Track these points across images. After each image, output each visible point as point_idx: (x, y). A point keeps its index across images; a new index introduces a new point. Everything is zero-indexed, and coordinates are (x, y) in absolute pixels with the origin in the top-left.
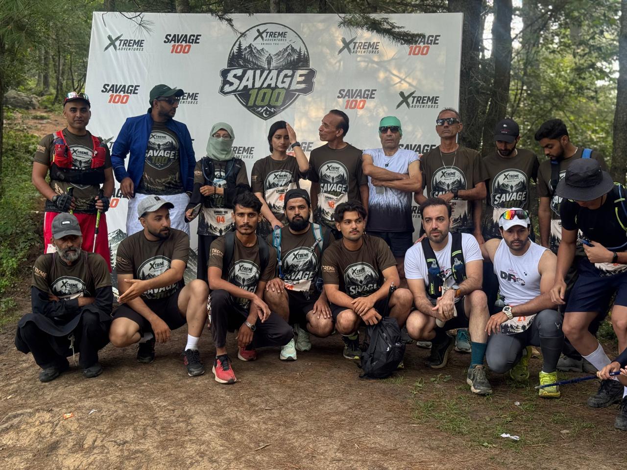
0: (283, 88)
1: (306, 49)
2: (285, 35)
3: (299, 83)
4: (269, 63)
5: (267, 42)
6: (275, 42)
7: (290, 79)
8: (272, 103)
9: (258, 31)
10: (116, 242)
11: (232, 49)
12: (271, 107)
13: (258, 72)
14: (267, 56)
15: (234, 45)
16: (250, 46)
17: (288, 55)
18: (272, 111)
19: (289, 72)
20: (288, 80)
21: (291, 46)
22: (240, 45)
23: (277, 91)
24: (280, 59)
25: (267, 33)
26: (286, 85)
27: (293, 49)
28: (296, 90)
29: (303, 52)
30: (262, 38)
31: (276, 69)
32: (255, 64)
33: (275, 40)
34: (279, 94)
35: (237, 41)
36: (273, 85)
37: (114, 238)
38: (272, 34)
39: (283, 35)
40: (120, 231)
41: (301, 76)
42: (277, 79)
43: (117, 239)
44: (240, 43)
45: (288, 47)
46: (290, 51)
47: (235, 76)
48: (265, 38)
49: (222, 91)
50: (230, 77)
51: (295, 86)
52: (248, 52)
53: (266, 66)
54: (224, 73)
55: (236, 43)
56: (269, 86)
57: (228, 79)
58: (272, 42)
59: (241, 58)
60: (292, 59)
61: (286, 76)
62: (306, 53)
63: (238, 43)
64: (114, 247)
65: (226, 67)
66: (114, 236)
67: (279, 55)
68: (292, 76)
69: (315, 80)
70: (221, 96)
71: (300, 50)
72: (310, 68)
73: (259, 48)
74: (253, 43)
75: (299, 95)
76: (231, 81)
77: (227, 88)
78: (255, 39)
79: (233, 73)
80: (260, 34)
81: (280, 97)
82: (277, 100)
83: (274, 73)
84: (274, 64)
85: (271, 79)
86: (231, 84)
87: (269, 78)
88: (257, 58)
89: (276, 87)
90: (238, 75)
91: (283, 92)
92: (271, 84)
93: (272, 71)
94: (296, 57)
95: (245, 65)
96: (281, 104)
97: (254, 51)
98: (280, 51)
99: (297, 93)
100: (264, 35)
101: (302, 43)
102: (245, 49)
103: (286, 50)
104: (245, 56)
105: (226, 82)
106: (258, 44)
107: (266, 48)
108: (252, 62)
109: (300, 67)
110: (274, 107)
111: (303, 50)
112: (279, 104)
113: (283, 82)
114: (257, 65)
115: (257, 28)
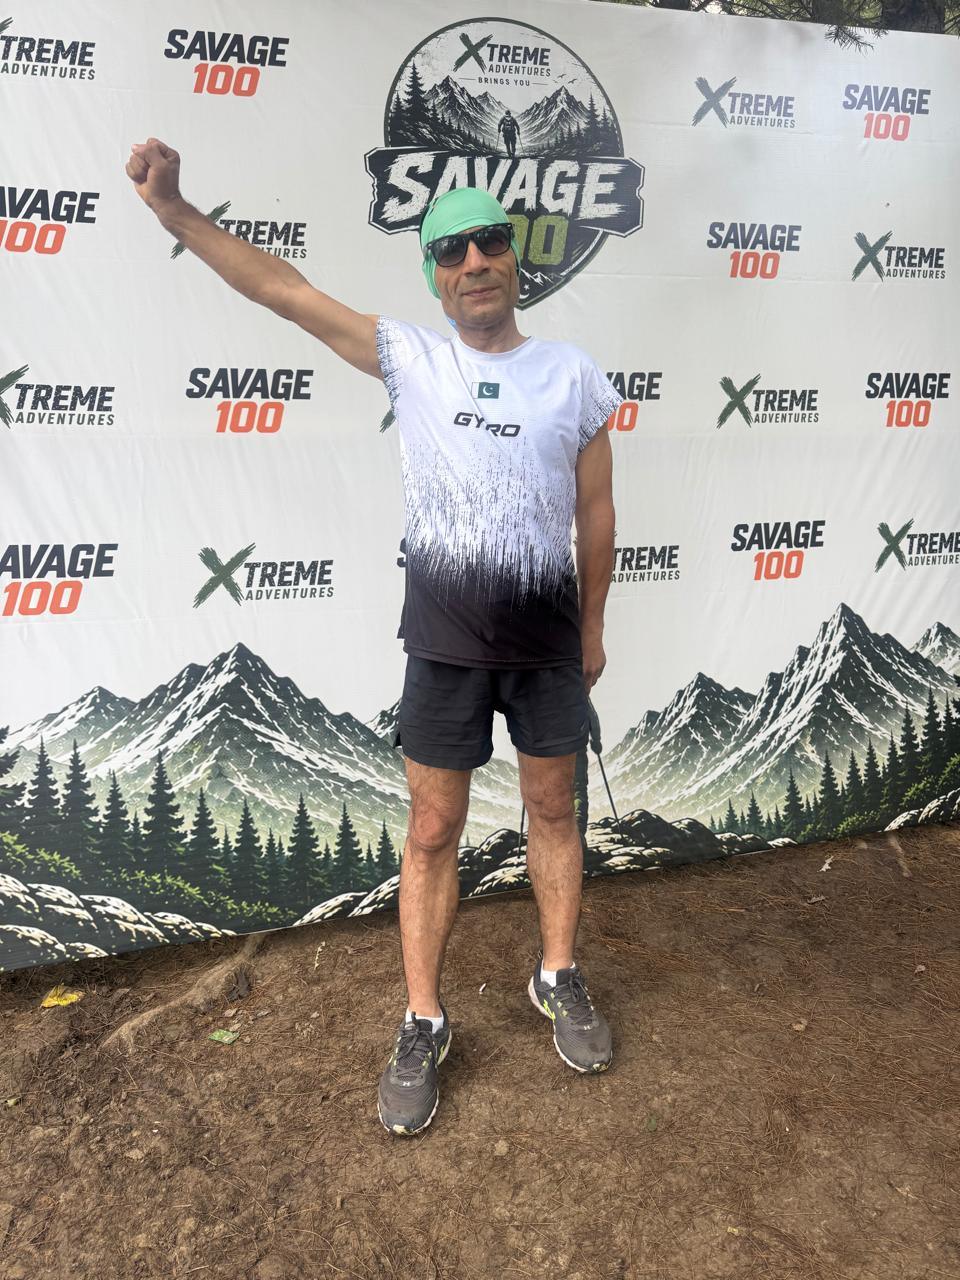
0: (560, 213)
1: (609, 102)
2: (543, 57)
3: (601, 199)
4: (510, 138)
5: (493, 75)
6: (519, 77)
7: (574, 187)
8: (536, 257)
9: (465, 38)
10: (96, 735)
11: (393, 90)
12: (533, 269)
13: (481, 164)
14: (500, 117)
15: (398, 78)
16: (446, 84)
17: (560, 115)
18: (538, 280)
19: (572, 168)
20: (570, 190)
21: (567, 93)
22: (415, 78)
23: (542, 222)
24: (540, 127)
25: (493, 47)
26: (567, 205)
27: (570, 100)
28: (598, 222)
29: (599, 112)
30: (480, 61)
31: (532, 157)
32: (468, 139)
33: (517, 70)
34: (550, 230)
35: (404, 65)
36: (530, 204)
37: (83, 721)
38: (505, 52)
39: (538, 56)
40: (103, 693)
41: (603, 179)
42: (539, 185)
43: (97, 722)
44: (415, 73)
45: (558, 93)
46: (565, 106)
47: (412, 173)
48: (487, 63)
49: (378, 217)
50: (398, 176)
51: (590, 210)
52: (442, 103)
53: (503, 148)
54: (379, 164)
55: (401, 71)
56: (518, 206)
57: (393, 180)
58: (512, 77)
59: (426, 120)
60: (574, 129)
61: (562, 178)
62: (608, 114)
63: (408, 72)
64: (91, 752)
65: (381, 146)
66: (84, 713)
67: (534, 118)
68: (580, 179)
69: (643, 193)
70: (377, 234)
71: (592, 105)
72: (626, 157)
73: (476, 90)
74: (455, 76)
75: (605, 235)
76: (402, 187)
77: (394, 210)
78: (460, 62)
79: (403, 163)
80: (472, 51)
81: (556, 238)
82: (547, 249)
83: (527, 168)
84: (523, 142)
85: (523, 186)
86: (405, 197)
87: (516, 180)
88: (472, 122)
89: (540, 210)
90: (421, 170)
91: (562, 227)
92: (523, 200)
93: (523, 162)
94: (583, 126)
95: (440, 141)
96: (560, 259)
97: (461, 100)
98: (537, 105)
99: (601, 231)
100: (484, 52)
101: (594, 86)
102: (434, 92)
103: (552, 102)
104: (435, 114)
105: (386, 191)
106: (470, 80)
107: (495, 92)
108: (459, 131)
109: (596, 153)
110: (544, 269)
111: (601, 107)
112: (555, 258)
113: (557, 196)
114: (475, 142)
115: (460, 30)
